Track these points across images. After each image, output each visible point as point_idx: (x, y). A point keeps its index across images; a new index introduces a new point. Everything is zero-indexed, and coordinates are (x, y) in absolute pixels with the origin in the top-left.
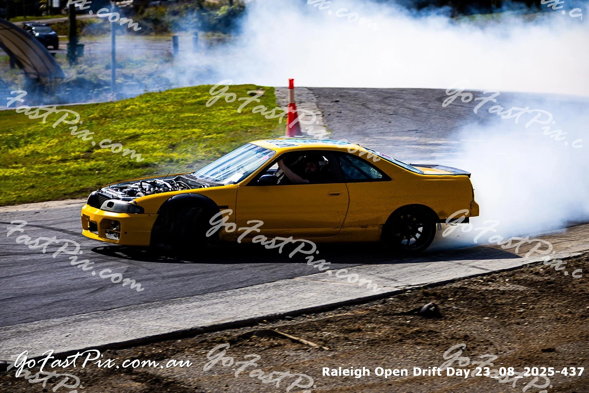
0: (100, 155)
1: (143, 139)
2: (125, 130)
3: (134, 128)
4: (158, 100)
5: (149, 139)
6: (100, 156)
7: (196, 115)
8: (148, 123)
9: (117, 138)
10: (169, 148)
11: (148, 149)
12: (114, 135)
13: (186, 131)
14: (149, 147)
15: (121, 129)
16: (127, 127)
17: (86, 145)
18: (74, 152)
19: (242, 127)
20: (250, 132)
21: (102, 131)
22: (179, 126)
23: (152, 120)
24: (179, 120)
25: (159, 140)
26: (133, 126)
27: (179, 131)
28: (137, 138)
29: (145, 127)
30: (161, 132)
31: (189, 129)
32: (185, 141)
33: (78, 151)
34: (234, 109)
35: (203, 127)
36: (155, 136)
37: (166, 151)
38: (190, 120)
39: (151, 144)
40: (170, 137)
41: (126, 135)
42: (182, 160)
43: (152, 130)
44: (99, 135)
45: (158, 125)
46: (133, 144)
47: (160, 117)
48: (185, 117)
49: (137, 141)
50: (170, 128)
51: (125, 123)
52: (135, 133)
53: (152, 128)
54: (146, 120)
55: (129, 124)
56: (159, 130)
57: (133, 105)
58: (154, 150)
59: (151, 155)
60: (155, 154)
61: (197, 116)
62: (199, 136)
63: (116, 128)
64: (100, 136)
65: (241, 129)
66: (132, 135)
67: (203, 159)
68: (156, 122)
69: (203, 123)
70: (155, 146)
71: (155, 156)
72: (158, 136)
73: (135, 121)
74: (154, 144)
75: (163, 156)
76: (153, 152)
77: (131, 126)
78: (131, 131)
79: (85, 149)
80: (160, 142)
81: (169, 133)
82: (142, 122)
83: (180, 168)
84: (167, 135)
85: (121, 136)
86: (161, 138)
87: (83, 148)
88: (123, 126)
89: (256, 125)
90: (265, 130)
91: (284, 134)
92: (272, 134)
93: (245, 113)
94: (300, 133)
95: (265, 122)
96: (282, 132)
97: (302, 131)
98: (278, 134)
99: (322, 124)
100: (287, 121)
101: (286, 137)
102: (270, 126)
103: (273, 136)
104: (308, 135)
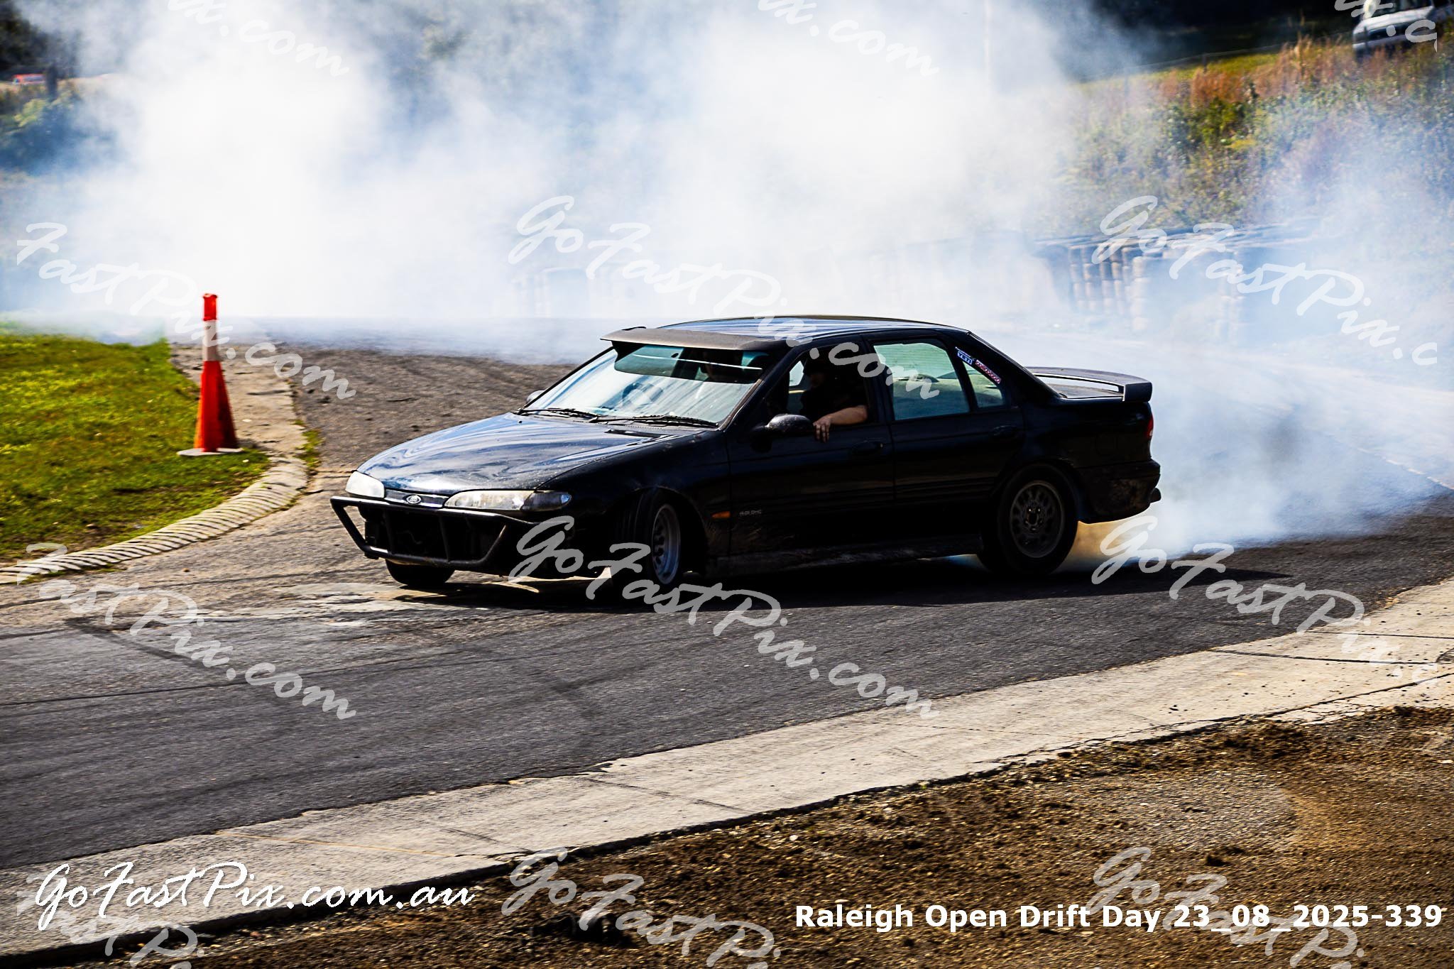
19: (78, 426)
20: (102, 438)
34: (57, 378)
65: (77, 431)
89: (115, 422)
90: (135, 433)
91: (190, 444)
92: (159, 445)
93: (88, 389)
94: (234, 443)
95: (140, 412)
96: (186, 438)
97: (239, 435)
98: (174, 445)
99: (293, 416)
100: (197, 409)
101: (197, 452)
102: (152, 423)
103: (160, 450)
104: (255, 446)
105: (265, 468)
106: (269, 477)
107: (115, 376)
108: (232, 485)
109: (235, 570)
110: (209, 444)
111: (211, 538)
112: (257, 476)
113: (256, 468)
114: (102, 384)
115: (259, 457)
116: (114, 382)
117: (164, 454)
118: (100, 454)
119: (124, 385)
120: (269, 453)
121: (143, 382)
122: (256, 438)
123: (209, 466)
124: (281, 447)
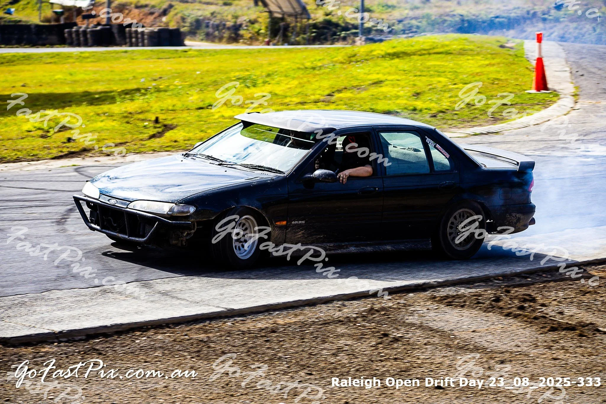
0: (341, 99)
1: (387, 85)
2: (368, 74)
3: (378, 73)
4: (405, 47)
5: (393, 86)
6: (341, 101)
7: (443, 63)
8: (393, 69)
9: (359, 83)
10: (414, 96)
11: (391, 95)
12: (357, 80)
13: (432, 79)
14: (392, 94)
15: (365, 74)
16: (371, 72)
17: (327, 89)
18: (314, 95)
19: (489, 79)
20: (497, 84)
21: (344, 75)
22: (424, 73)
23: (397, 67)
24: (425, 68)
25: (403, 88)
26: (377, 72)
27: (423, 79)
28: (380, 83)
29: (389, 74)
30: (406, 79)
31: (434, 78)
32: (430, 89)
33: (319, 94)
34: (481, 60)
35: (449, 76)
36: (399, 82)
37: (410, 99)
38: (437, 69)
39: (394, 91)
40: (415, 85)
41: (370, 80)
42: (426, 109)
43: (397, 77)
44: (342, 78)
45: (403, 72)
46: (375, 90)
47: (406, 64)
48: (432, 65)
49: (381, 87)
50: (415, 76)
51: (369, 68)
52: (378, 79)
53: (397, 74)
54: (391, 66)
55: (373, 69)
56: (404, 77)
57: (379, 50)
58: (397, 97)
59: (394, 103)
60: (398, 101)
61: (443, 66)
62: (445, 86)
63: (359, 73)
64: (342, 80)
65: (488, 81)
66: (375, 81)
67: (447, 110)
68: (401, 69)
69: (450, 72)
70: (399, 94)
71: (398, 104)
72: (402, 83)
73: (379, 66)
74: (398, 92)
75: (406, 104)
76: (396, 99)
77: (375, 71)
78: (375, 77)
79: (327, 92)
80: (404, 89)
81: (414, 81)
82: (386, 68)
83: (423, 117)
84: (411, 83)
85: (364, 81)
86: (406, 85)
87: (324, 91)
88: (366, 71)
89: (503, 78)
90: (511, 83)
91: (531, 88)
92: (519, 87)
93: (494, 65)
94: (546, 88)
95: (512, 75)
96: (530, 86)
97: (549, 86)
98: (525, 88)
99: (570, 80)
100: (533, 75)
101: (534, 91)
102: (516, 79)
103: (519, 90)
104: (555, 91)
105: (559, 99)
106: (560, 102)
107: (504, 61)
108: (545, 104)
109: (546, 137)
110: (538, 89)
111: (537, 124)
112: (555, 102)
113: (555, 99)
114: (499, 64)
115: (556, 94)
116: (503, 63)
117: (521, 91)
118: (496, 90)
119: (506, 65)
120: (560, 94)
121: (514, 64)
122: (556, 88)
123: (537, 97)
124: (565, 92)
